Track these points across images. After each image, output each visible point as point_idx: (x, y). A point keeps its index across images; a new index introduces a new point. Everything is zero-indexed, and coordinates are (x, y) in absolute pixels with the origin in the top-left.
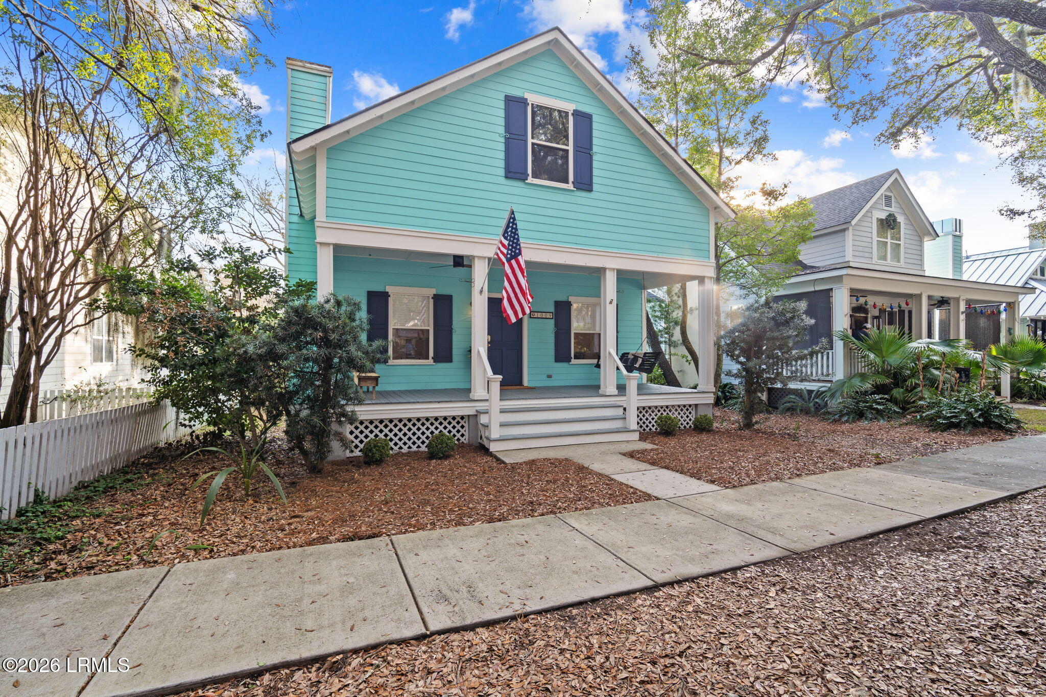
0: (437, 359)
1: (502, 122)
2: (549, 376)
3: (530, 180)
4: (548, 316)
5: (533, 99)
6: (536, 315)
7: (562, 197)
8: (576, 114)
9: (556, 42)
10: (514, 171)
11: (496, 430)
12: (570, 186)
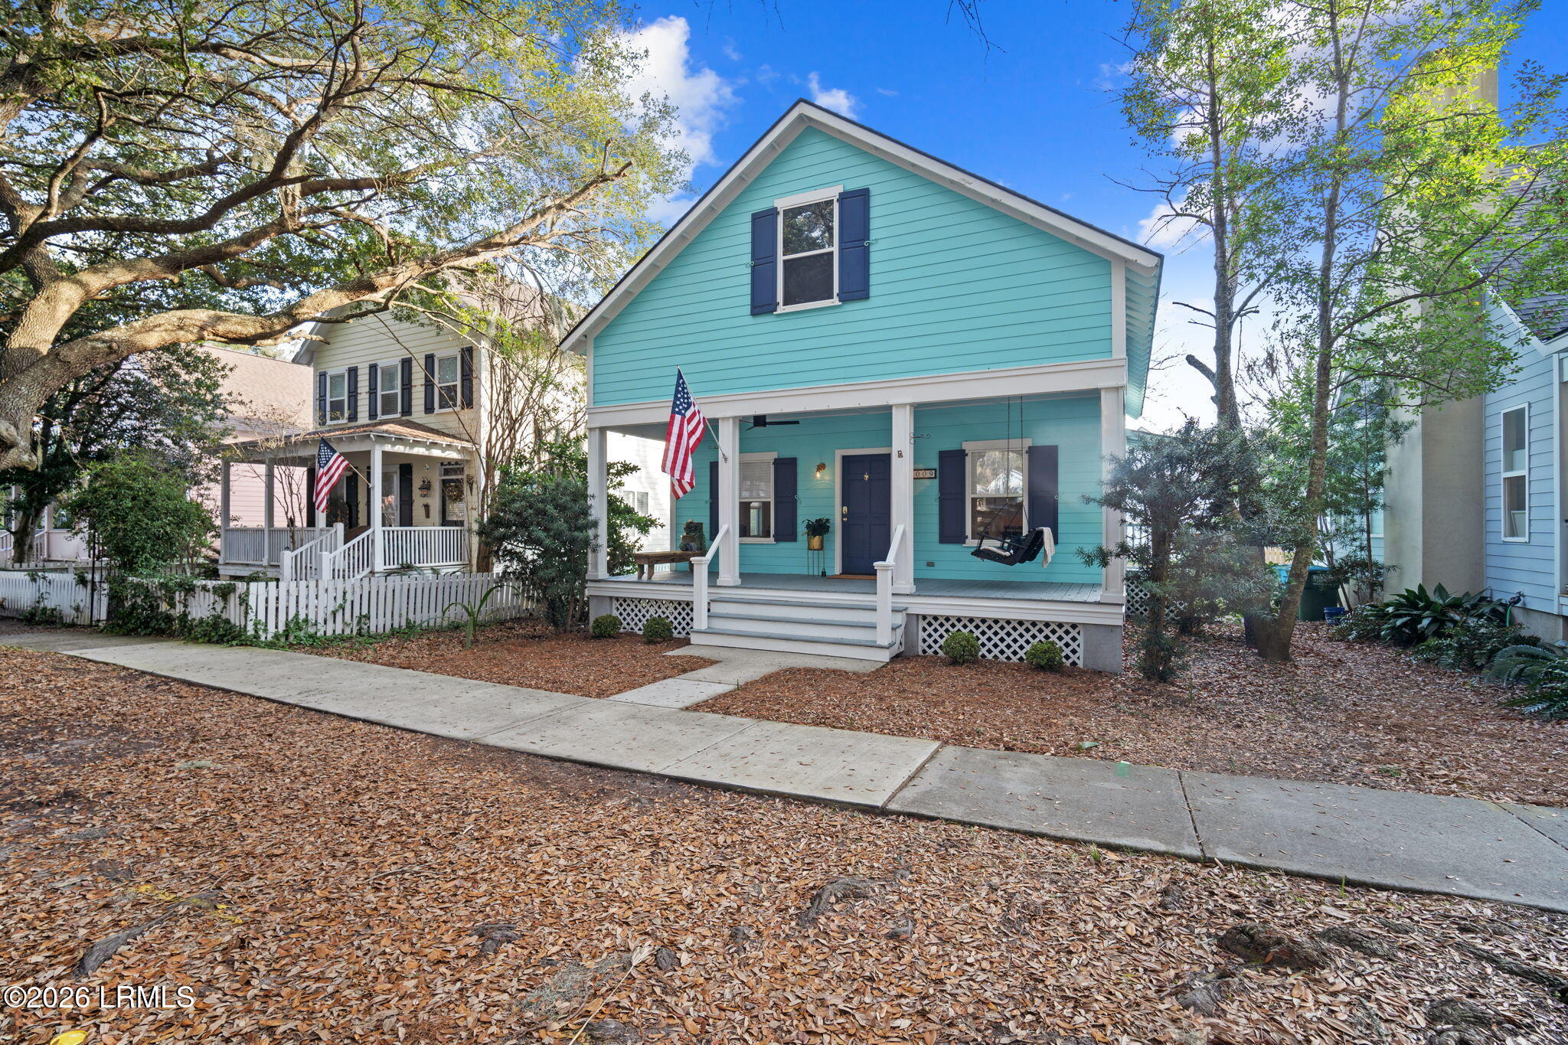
0: (778, 539)
1: (748, 248)
2: (931, 564)
3: (781, 309)
5: (783, 204)
7: (823, 319)
8: (844, 197)
9: (802, 118)
10: (761, 305)
11: (701, 621)
12: (835, 301)
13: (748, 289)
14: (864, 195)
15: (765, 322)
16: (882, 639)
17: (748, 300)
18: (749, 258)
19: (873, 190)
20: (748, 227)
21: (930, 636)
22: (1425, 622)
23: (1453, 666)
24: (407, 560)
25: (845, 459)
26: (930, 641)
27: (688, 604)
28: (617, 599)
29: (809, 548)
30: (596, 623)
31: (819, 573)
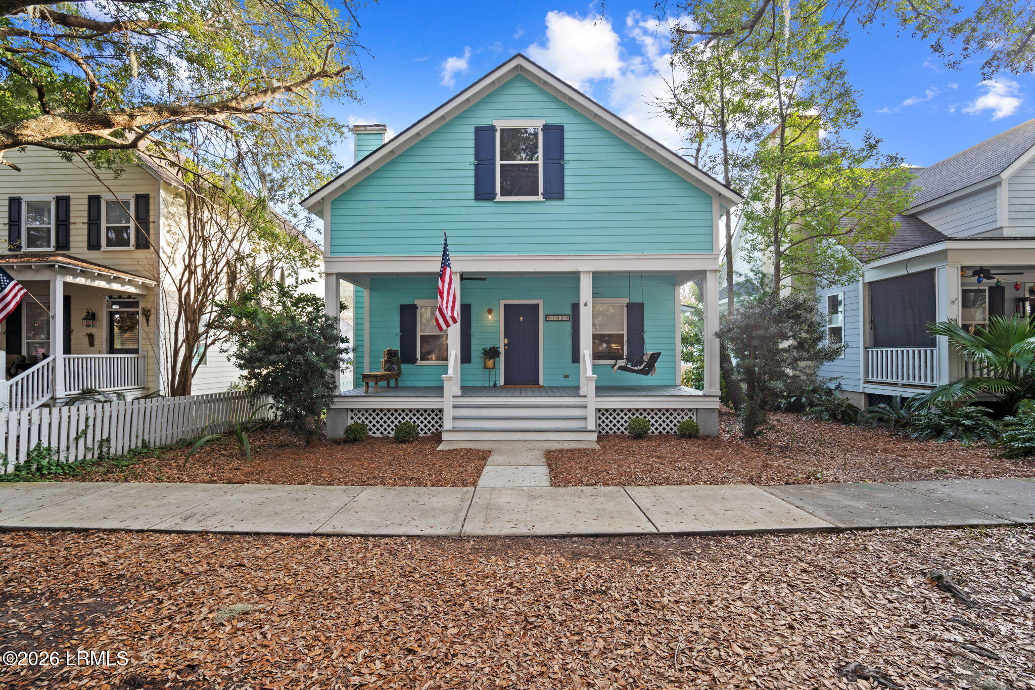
1: (472, 151)
2: (566, 377)
3: (499, 198)
4: (565, 318)
5: (500, 124)
6: (552, 318)
7: (531, 209)
8: (546, 128)
9: (519, 67)
10: (483, 193)
11: (448, 424)
12: (540, 198)
13: (472, 181)
14: (560, 129)
15: (485, 207)
16: (591, 425)
17: (472, 188)
18: (472, 159)
19: (566, 128)
20: (472, 136)
21: (603, 422)
22: (804, 400)
23: (828, 420)
24: (88, 385)
25: (507, 306)
26: (604, 425)
27: (440, 411)
28: (352, 410)
29: (485, 367)
30: (349, 430)
31: (492, 385)
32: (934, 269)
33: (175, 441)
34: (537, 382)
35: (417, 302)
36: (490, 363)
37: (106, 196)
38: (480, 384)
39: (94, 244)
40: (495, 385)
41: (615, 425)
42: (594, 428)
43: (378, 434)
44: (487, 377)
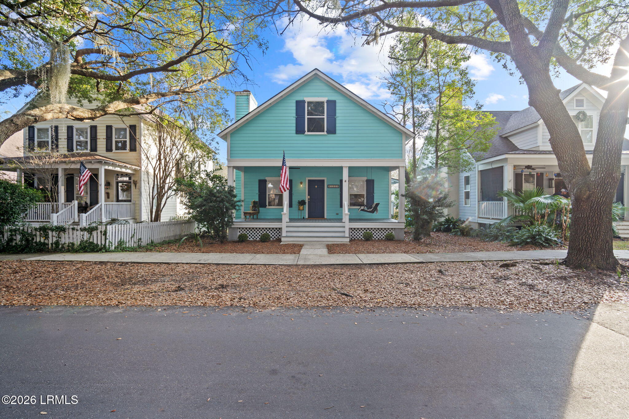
1: (295, 111)
2: (337, 214)
3: (306, 133)
4: (337, 186)
5: (307, 99)
6: (330, 186)
7: (321, 138)
8: (328, 102)
9: (316, 74)
10: (300, 130)
11: (284, 234)
12: (325, 133)
13: (295, 125)
14: (334, 102)
15: (300, 137)
16: (347, 235)
17: (295, 128)
18: (294, 115)
19: (337, 101)
20: (295, 105)
21: (353, 234)
22: (451, 226)
23: (460, 235)
24: (115, 217)
25: (309, 180)
26: (353, 235)
27: (280, 229)
28: (239, 228)
29: (299, 210)
30: (240, 236)
31: (302, 218)
32: (503, 166)
33: (162, 241)
34: (323, 217)
35: (267, 178)
36: (301, 208)
37: (115, 126)
38: (296, 217)
39: (109, 149)
40: (304, 218)
41: (358, 236)
42: (348, 236)
43: (251, 239)
44: (300, 214)
